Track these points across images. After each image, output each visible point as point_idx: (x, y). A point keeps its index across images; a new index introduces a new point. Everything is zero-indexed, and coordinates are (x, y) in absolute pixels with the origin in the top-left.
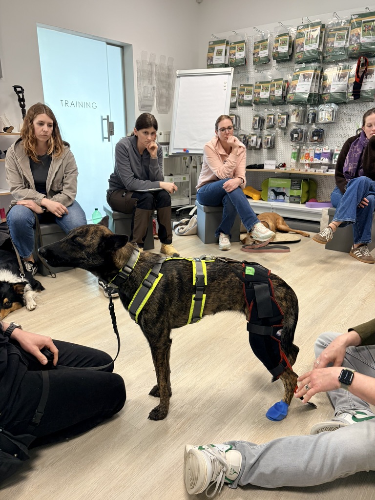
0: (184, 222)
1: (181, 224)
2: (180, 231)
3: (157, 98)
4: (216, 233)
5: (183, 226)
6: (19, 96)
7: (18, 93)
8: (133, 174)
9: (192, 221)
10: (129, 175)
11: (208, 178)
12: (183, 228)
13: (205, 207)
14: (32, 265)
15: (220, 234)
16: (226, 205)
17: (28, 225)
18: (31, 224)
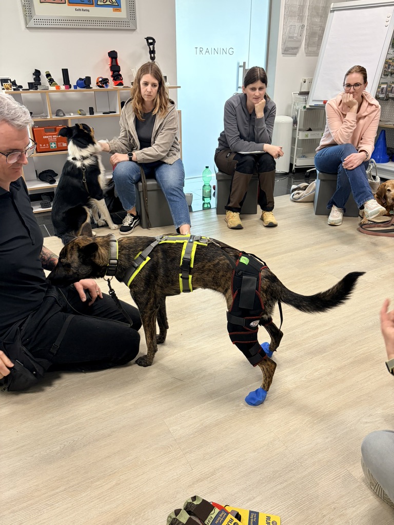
0: (302, 187)
1: (299, 189)
2: (294, 197)
3: (307, 37)
4: (329, 204)
5: (300, 191)
6: (150, 48)
7: (150, 44)
8: (239, 134)
9: (311, 186)
10: (233, 134)
11: (327, 142)
12: (299, 194)
13: (321, 173)
14: (133, 218)
15: (332, 206)
16: (340, 175)
17: (129, 181)
18: (131, 180)
